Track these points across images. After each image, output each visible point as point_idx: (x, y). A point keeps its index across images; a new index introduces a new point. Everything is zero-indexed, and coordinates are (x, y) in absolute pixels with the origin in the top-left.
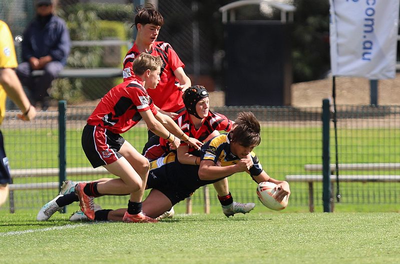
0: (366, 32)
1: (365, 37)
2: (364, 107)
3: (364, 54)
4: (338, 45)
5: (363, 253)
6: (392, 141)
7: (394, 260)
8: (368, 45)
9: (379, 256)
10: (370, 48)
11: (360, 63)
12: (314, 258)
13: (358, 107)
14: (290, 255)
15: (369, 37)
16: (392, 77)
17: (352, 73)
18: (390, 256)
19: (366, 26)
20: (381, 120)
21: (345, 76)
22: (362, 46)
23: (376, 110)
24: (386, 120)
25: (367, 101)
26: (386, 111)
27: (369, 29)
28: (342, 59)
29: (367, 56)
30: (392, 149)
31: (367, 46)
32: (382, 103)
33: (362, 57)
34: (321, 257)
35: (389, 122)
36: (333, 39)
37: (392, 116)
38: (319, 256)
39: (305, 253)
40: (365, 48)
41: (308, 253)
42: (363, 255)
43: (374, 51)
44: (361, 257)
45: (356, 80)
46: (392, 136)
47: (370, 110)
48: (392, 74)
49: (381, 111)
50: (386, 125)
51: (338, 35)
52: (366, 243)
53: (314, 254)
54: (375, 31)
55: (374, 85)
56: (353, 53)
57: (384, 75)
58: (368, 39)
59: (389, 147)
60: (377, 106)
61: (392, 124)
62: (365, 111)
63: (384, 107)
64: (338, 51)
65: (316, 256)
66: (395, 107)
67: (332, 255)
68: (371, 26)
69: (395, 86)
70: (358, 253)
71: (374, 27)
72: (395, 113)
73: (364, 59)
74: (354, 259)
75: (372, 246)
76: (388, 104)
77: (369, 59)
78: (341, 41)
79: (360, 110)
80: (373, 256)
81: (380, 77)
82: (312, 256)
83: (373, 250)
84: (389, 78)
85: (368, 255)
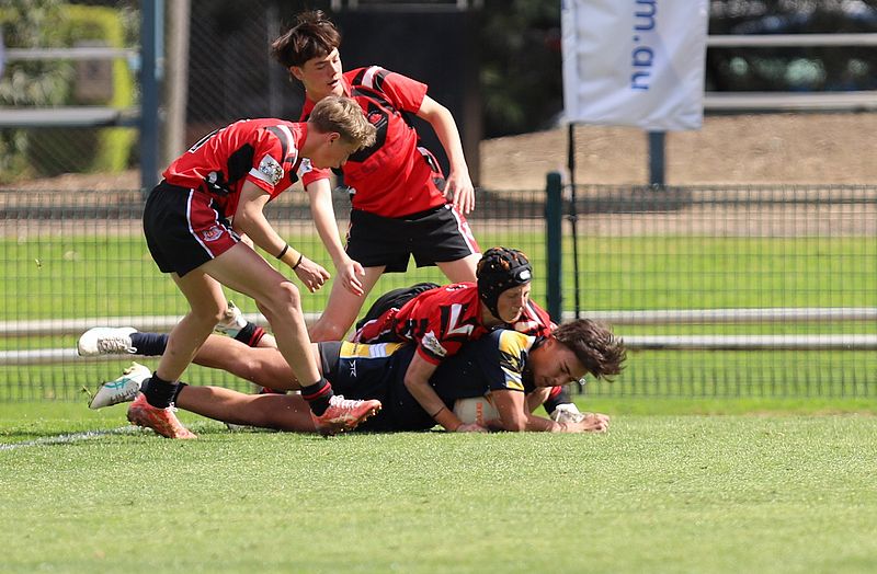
0: (639, 28)
1: (636, 39)
2: (636, 189)
3: (636, 76)
4: (579, 57)
5: (634, 502)
6: (696, 261)
7: (700, 518)
8: (643, 57)
9: (667, 508)
10: (648, 64)
11: (626, 94)
12: (528, 513)
13: (621, 190)
14: (476, 506)
15: (646, 40)
16: (696, 125)
17: (610, 117)
18: (691, 509)
19: (639, 15)
20: (672, 217)
21: (594, 124)
22: (630, 60)
23: (660, 196)
24: (684, 217)
25: (642, 176)
26: (684, 198)
27: (644, 22)
28: (588, 88)
29: (641, 81)
30: (696, 279)
31: (642, 59)
32: (672, 180)
33: (630, 84)
34: (544, 510)
35: (689, 222)
36: (569, 44)
37: (695, 210)
38: (540, 507)
39: (509, 502)
40: (637, 64)
41: (516, 503)
42: (634, 506)
43: (656, 70)
44: (629, 512)
45: (618, 132)
46: (696, 251)
47: (649, 196)
48: (695, 119)
49: (672, 198)
50: (683, 229)
51: (579, 36)
52: (640, 481)
53: (528, 504)
54: (659, 27)
55: (657, 141)
56: (612, 74)
57: (678, 122)
58: (642, 44)
59: (690, 274)
60: (663, 188)
61: (696, 227)
62: (638, 198)
63: (678, 190)
64: (579, 69)
65: (532, 509)
66: (702, 188)
67: (567, 507)
68: (649, 15)
69: (701, 144)
70: (623, 503)
71: (656, 17)
72: (702, 203)
73: (635, 87)
74: (614, 514)
75: (652, 487)
76: (688, 183)
77: (646, 88)
78: (586, 47)
79: (627, 196)
80: (655, 508)
81: (669, 125)
82: (522, 510)
83: (656, 496)
84: (691, 128)
85: (644, 507)
